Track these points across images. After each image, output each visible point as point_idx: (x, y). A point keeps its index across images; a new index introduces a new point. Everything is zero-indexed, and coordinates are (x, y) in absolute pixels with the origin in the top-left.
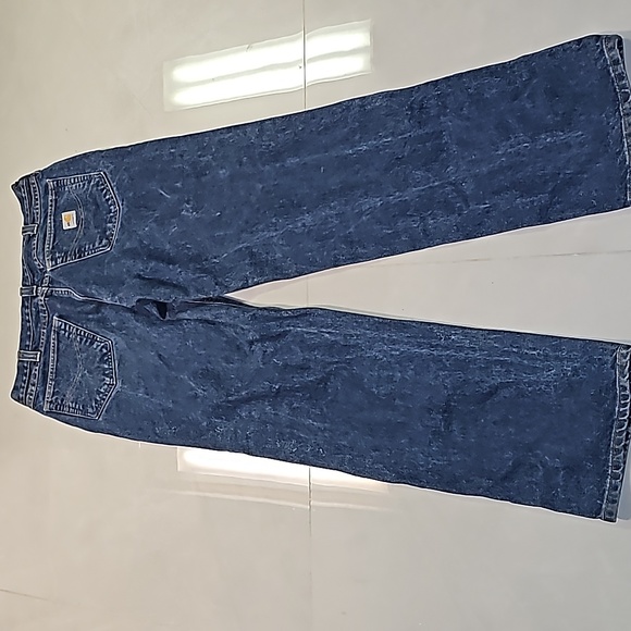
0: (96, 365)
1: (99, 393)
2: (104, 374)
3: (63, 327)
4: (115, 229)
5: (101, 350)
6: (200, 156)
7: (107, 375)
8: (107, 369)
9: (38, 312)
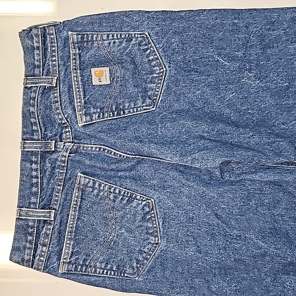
0: (137, 224)
1: (141, 252)
2: (147, 233)
3: (91, 184)
4: (158, 89)
5: (143, 209)
6: (268, 30)
7: (151, 234)
8: (150, 228)
9: (54, 168)
